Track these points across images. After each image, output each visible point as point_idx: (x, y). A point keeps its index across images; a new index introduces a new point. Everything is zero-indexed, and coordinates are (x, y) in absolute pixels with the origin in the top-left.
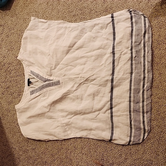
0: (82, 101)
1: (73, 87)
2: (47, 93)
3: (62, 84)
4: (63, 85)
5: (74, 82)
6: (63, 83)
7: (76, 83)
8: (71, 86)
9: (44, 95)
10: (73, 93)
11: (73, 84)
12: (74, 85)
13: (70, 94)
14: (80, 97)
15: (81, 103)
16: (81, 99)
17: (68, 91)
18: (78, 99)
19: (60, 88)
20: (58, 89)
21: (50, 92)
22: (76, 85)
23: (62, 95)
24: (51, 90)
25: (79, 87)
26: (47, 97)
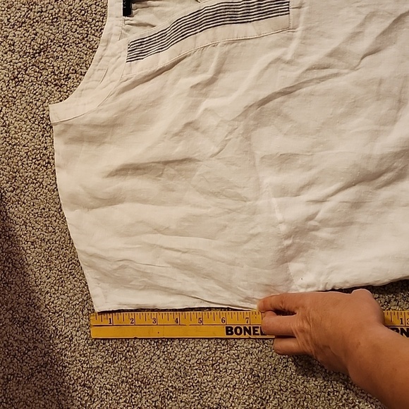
0: (399, 109)
1: (355, 36)
2: (212, 54)
3: (298, 16)
4: (302, 18)
5: (366, 11)
6: (305, 9)
8: (350, 28)
9: (194, 64)
10: (354, 69)
11: (359, 21)
12: (362, 25)
14: (396, 90)
15: (395, 121)
16: (400, 101)
17: (331, 55)
18: (379, 97)
19: (285, 34)
20: (275, 37)
21: (226, 48)
22: (376, 28)
23: (299, 77)
24: (234, 41)
25: (392, 35)
26: (209, 75)
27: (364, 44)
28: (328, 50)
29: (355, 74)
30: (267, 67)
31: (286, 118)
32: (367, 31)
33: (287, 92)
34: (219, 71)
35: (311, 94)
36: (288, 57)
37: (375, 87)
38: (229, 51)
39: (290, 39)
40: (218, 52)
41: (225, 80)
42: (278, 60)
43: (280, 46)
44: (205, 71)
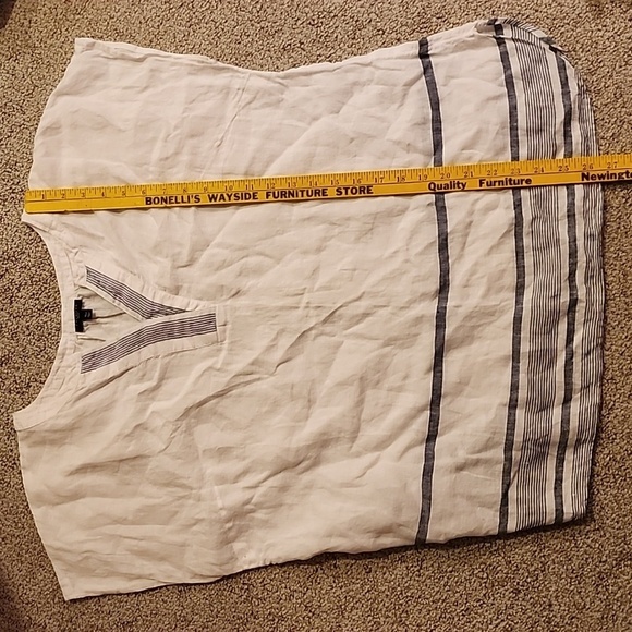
0: (310, 407)
1: (270, 348)
2: (155, 365)
3: (224, 331)
4: (228, 334)
5: (277, 328)
6: (229, 326)
7: (283, 331)
8: (265, 342)
9: (141, 374)
10: (272, 375)
11: (272, 336)
12: (275, 339)
13: (259, 379)
14: (305, 392)
15: (307, 418)
16: (309, 401)
17: (252, 364)
18: (293, 398)
19: (215, 347)
20: (206, 350)
21: (167, 359)
22: (286, 342)
23: (229, 382)
24: (173, 354)
25: (300, 346)
26: (153, 383)
27: (278, 355)
28: (250, 360)
29: (272, 378)
30: (202, 375)
31: (222, 416)
32: (280, 343)
33: (220, 395)
34: (162, 379)
35: (239, 395)
36: (218, 366)
37: (289, 391)
38: (169, 362)
39: (219, 350)
40: (160, 363)
41: (168, 386)
42: (210, 368)
43: (212, 357)
44: (150, 380)
